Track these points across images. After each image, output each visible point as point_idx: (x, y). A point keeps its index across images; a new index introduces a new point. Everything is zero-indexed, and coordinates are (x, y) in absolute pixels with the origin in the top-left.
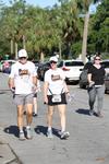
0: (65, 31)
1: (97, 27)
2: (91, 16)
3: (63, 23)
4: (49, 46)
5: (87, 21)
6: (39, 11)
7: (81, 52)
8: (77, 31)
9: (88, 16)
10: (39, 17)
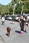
1: (16, 9)
3: (9, 8)
5: (14, 7)
6: (4, 6)
7: (13, 14)
9: (14, 6)
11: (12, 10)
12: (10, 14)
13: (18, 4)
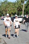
2: (25, 4)
3: (17, 6)
7: (22, 14)
8: (21, 8)
10: (11, 5)
11: (21, 9)
12: (18, 15)
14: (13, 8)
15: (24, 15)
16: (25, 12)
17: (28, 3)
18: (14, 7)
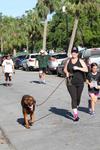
0: (30, 34)
2: (49, 22)
4: (20, 45)
7: (42, 47)
8: (38, 33)
10: (12, 24)
11: (37, 36)
12: (31, 50)
13: (59, 14)
14: (18, 32)
15: (48, 49)
16: (50, 43)
17: (58, 19)
18: (19, 29)
